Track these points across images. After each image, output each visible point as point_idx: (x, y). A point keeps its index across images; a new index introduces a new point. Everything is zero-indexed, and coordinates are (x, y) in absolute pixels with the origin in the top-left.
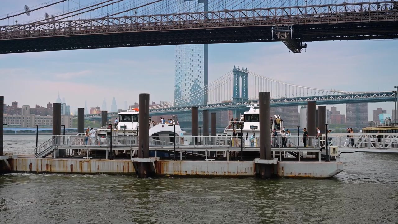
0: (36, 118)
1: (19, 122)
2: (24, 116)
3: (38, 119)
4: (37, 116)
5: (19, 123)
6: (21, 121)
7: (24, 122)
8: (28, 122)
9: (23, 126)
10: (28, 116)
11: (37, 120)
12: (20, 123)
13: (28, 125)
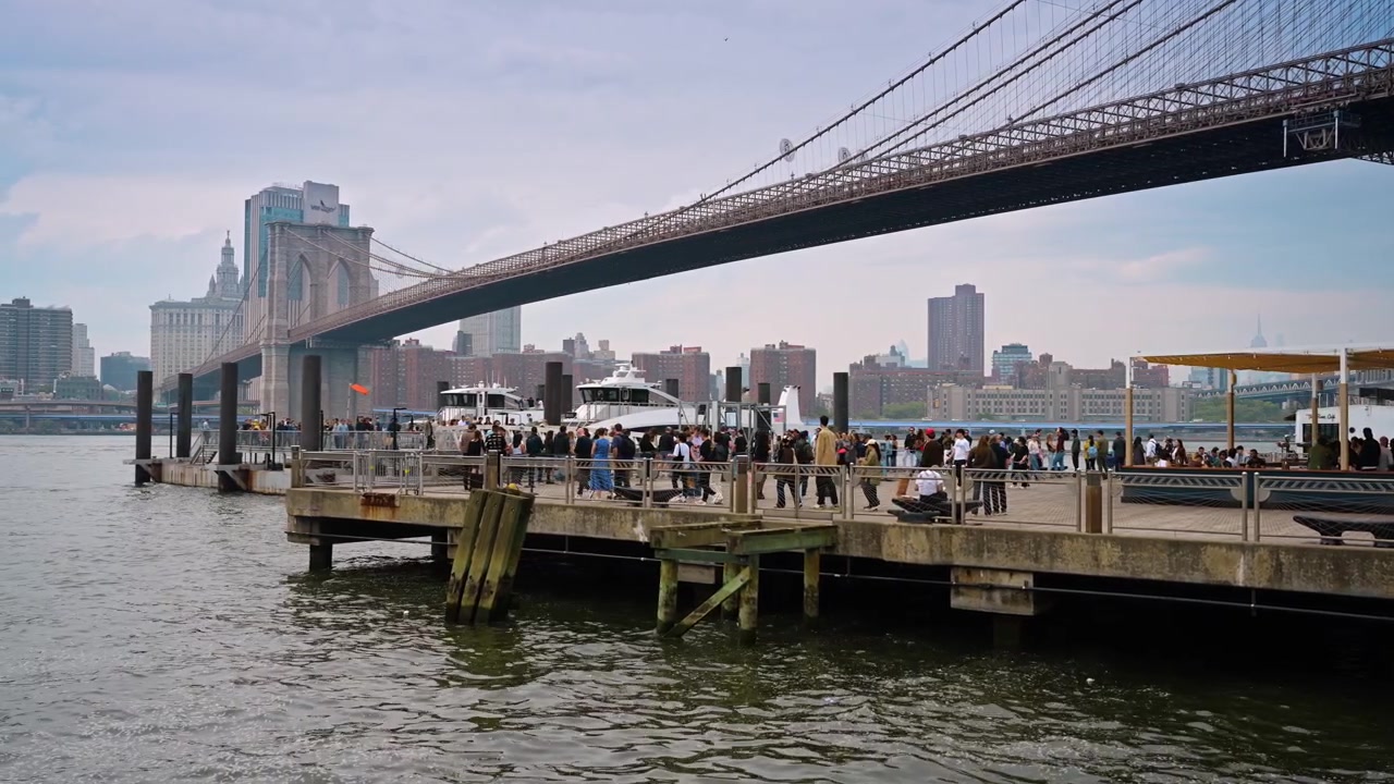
0: (1084, 397)
1: (1040, 407)
2: (1051, 392)
3: (1091, 397)
4: (1088, 391)
5: (1040, 410)
6: (1043, 403)
7: (1051, 408)
8: (1063, 407)
9: (1051, 416)
10: (1063, 392)
11: (1088, 401)
12: (1043, 410)
13: (1063, 414)
